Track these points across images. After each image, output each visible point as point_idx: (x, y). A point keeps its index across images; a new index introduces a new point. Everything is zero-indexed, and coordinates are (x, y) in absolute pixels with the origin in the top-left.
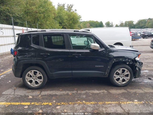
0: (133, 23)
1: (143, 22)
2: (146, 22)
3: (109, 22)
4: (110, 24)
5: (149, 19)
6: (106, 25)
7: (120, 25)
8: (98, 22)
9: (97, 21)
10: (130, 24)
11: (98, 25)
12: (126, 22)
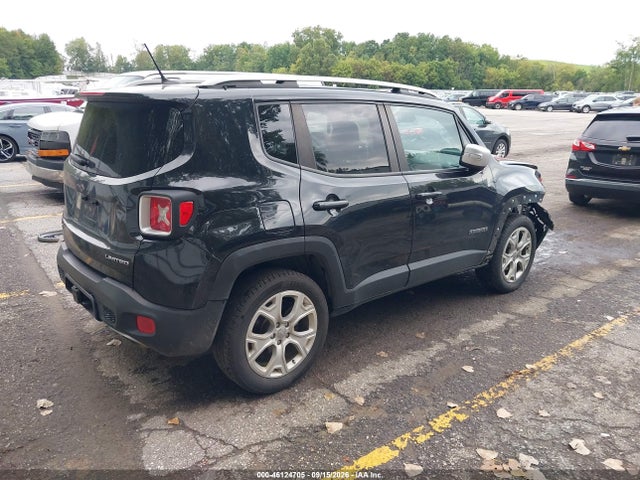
0: (186, 55)
1: (222, 55)
2: (235, 55)
3: (82, 40)
4: (92, 49)
5: (243, 45)
6: (69, 53)
7: (134, 57)
8: (28, 36)
9: (21, 32)
10: (177, 58)
11: (32, 52)
12: (160, 49)
